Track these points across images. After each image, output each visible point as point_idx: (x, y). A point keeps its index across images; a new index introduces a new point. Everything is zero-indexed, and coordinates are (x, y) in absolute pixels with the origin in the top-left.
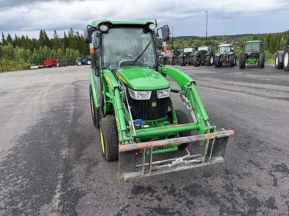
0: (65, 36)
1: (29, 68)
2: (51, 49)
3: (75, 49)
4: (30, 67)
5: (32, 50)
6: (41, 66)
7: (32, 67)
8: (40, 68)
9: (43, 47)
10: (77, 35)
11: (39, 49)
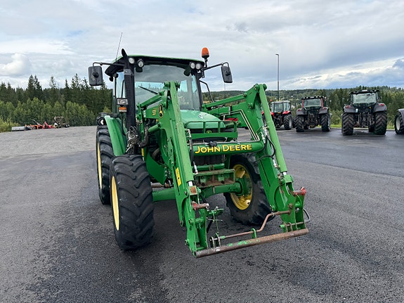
0: (67, 84)
1: (9, 129)
2: (45, 102)
3: (81, 104)
4: (10, 127)
5: (15, 104)
6: (28, 126)
7: (13, 128)
9: (32, 100)
10: (84, 84)
11: (26, 102)
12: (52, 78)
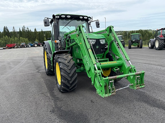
0: (20, 30)
6: (5, 48)
8: (4, 49)
9: (5, 37)
12: (14, 27)
